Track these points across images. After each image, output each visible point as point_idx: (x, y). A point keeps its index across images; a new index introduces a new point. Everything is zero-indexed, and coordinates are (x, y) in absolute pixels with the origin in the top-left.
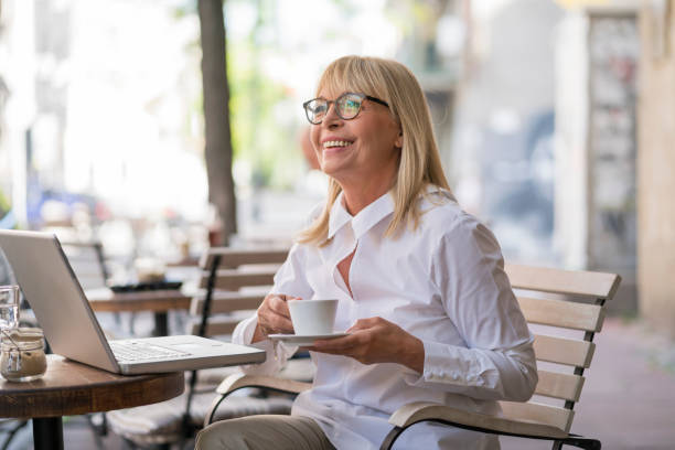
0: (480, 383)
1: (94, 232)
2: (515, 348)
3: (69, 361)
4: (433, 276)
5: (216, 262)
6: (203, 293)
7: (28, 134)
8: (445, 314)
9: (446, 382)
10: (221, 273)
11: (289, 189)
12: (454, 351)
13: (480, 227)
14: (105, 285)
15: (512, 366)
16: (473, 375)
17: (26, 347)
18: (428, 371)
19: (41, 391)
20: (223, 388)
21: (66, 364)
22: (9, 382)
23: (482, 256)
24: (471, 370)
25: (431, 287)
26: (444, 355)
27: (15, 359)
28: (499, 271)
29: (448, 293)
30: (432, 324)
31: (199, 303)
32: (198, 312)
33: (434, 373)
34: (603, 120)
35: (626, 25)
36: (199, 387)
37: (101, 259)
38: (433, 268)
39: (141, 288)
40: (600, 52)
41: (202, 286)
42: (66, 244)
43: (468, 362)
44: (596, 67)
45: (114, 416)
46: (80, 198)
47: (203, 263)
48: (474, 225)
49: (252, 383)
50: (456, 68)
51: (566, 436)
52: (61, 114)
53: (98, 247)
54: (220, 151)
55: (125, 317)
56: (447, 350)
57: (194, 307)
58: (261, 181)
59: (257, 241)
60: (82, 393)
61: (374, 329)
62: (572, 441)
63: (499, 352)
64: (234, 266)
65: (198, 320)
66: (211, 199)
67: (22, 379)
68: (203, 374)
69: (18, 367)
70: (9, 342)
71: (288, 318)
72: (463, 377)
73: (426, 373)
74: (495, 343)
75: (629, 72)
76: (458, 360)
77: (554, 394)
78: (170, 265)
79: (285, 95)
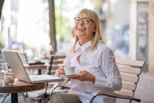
0: (108, 86)
1: (24, 51)
2: (117, 78)
3: (19, 80)
4: (99, 61)
5: (53, 58)
6: (50, 65)
7: (9, 29)
8: (101, 70)
9: (100, 86)
10: (54, 60)
11: (68, 42)
12: (102, 79)
13: (110, 50)
14: (27, 63)
15: (116, 82)
16: (107, 84)
17: (10, 77)
18: (96, 83)
19: (13, 87)
20: (54, 87)
21: (19, 81)
22: (6, 85)
23: (110, 57)
24: (106, 83)
25: (98, 63)
26: (100, 79)
27: (7, 80)
28: (114, 61)
29: (102, 65)
30: (98, 72)
31: (49, 67)
32: (48, 70)
33: (97, 83)
34: (140, 27)
35: (146, 5)
36: (48, 87)
37: (26, 57)
38: (99, 59)
39: (35, 64)
40: (140, 11)
41: (49, 64)
42: (19, 54)
43: (106, 81)
44: (139, 14)
45: (29, 93)
46: (21, 44)
47: (49, 58)
48: (109, 49)
49: (61, 86)
50: (107, 15)
51: (133, 98)
52: (16, 24)
53: (25, 55)
54: (53, 33)
55: (31, 70)
56: (101, 78)
57: (47, 68)
58: (62, 40)
59: (62, 54)
60: (22, 87)
61: (84, 73)
62: (134, 99)
63: (113, 79)
64: (56, 59)
65: (48, 71)
66: (51, 44)
67: (9, 84)
68: (49, 84)
69: (8, 81)
70: (6, 76)
71: (64, 71)
72: (104, 85)
73: (96, 84)
74: (112, 77)
75: (146, 16)
76: (103, 81)
77: (130, 89)
78: (42, 59)
79: (68, 20)
